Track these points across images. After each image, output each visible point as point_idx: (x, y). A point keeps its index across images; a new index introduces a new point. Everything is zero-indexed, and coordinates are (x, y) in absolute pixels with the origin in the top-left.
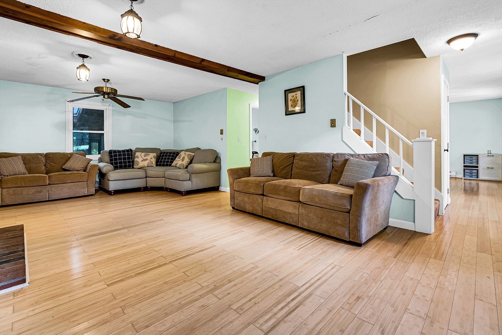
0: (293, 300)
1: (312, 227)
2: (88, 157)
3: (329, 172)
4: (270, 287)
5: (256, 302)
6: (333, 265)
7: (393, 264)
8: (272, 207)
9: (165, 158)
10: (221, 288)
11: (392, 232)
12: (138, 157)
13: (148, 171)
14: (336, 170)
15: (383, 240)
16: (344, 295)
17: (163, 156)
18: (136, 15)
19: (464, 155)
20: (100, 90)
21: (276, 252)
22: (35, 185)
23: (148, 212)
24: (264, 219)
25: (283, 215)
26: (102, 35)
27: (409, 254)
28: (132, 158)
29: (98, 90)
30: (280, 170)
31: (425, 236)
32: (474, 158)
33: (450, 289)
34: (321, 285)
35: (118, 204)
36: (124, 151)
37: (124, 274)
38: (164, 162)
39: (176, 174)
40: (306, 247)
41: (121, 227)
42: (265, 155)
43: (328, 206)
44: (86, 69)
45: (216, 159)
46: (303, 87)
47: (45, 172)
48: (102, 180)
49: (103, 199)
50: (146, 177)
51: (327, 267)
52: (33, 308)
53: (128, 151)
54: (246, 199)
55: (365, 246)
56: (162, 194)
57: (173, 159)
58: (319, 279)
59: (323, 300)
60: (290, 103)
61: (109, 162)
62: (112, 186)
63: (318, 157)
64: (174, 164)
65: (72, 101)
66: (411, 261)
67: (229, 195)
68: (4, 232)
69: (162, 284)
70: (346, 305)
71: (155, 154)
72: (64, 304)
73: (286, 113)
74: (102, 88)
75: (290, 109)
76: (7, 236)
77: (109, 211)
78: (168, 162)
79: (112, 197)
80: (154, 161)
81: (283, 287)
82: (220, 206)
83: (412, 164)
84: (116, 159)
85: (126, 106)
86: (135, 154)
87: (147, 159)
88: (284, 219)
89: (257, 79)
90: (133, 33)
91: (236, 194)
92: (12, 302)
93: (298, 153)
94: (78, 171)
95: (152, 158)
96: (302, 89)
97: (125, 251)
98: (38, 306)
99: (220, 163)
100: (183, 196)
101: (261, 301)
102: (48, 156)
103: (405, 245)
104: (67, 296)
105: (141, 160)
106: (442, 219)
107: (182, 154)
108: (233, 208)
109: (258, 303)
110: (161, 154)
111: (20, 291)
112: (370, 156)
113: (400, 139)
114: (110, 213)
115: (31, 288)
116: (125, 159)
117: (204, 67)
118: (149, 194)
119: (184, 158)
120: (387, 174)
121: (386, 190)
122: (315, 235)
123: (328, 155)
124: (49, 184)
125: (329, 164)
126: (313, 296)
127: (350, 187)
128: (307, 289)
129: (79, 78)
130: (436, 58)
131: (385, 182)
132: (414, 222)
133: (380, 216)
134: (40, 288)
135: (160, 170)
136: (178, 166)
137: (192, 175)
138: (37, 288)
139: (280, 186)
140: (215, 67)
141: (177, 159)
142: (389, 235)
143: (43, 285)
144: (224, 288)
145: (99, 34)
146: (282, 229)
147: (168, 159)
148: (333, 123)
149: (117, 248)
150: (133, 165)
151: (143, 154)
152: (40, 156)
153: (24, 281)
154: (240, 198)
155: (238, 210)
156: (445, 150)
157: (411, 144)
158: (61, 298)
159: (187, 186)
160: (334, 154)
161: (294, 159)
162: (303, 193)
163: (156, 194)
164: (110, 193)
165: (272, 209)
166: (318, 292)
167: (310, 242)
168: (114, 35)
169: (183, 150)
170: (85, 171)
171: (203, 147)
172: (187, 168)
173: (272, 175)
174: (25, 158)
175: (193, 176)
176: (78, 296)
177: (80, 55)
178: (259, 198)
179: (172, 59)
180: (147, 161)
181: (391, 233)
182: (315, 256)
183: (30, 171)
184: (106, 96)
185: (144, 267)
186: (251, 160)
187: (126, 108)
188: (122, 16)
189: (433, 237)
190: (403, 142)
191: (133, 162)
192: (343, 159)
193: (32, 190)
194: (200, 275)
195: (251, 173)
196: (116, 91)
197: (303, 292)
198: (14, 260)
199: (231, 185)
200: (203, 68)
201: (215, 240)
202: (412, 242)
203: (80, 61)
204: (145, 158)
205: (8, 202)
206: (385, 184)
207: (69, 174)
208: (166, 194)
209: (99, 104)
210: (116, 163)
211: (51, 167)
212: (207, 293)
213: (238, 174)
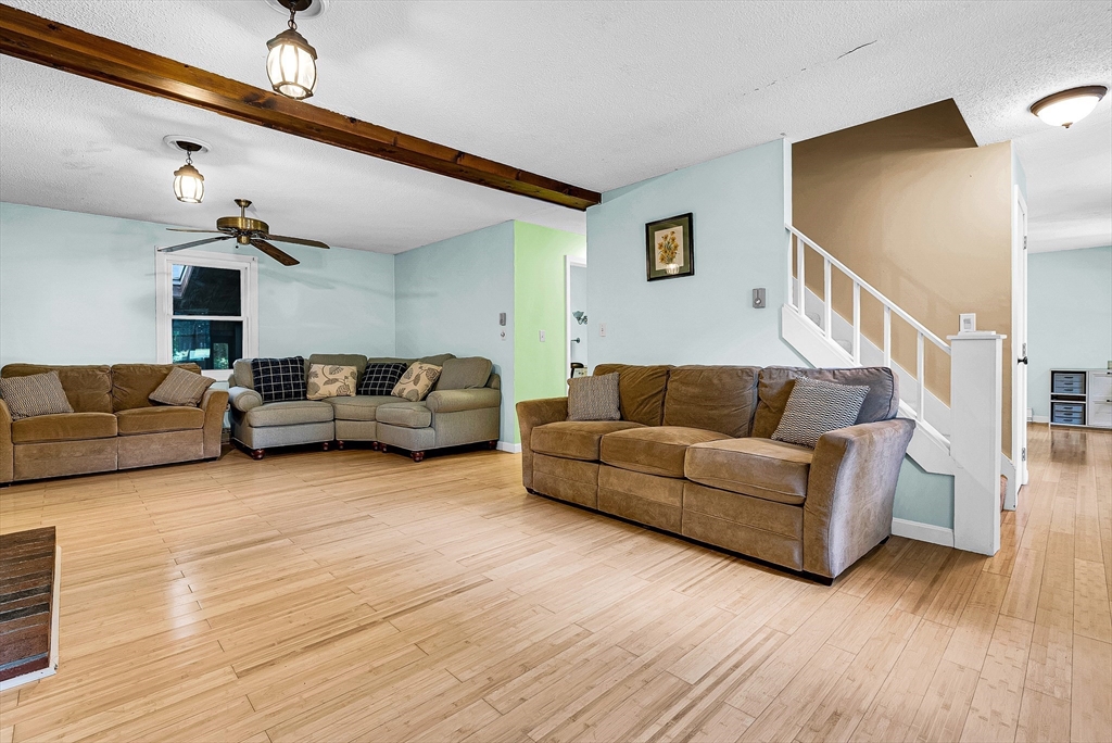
0: (677, 718)
1: (712, 538)
2: (205, 373)
3: (749, 410)
4: (620, 684)
5: (589, 723)
6: (769, 631)
7: (910, 631)
8: (620, 490)
9: (377, 377)
10: (504, 685)
11: (900, 549)
12: (316, 376)
13: (338, 406)
14: (768, 406)
15: (882, 568)
16: (800, 706)
17: (372, 372)
18: (302, 42)
19: (1053, 373)
20: (230, 225)
21: (632, 597)
22: (86, 436)
23: (336, 498)
24: (602, 518)
25: (645, 507)
26: (227, 94)
27: (946, 605)
28: (302, 376)
29: (225, 225)
30: (636, 405)
31: (981, 559)
32: (1077, 378)
33: (1058, 694)
34: (745, 680)
35: (272, 479)
36: (284, 362)
37: (277, 648)
38: (375, 385)
39: (400, 413)
40: (701, 584)
41: (276, 533)
42: (602, 370)
43: (752, 490)
44: (195, 175)
45: (491, 379)
46: (690, 216)
47: (110, 407)
48: (237, 425)
49: (238, 467)
50: (334, 420)
51: (753, 636)
52: (60, 732)
53: (293, 361)
54: (559, 471)
55: (839, 584)
56: (370, 458)
57: (394, 381)
58: (736, 666)
59: (749, 721)
60: (658, 253)
61: (253, 386)
62: (259, 439)
63: (724, 376)
64: (395, 390)
65: (171, 249)
66: (953, 623)
67: (518, 460)
68: (10, 545)
69: (366, 673)
70: (807, 733)
71: (354, 369)
72: (131, 721)
73: (649, 275)
74: (235, 219)
75: (659, 266)
76: (15, 555)
77: (251, 496)
78: (382, 385)
79: (260, 465)
80: (352, 383)
81: (651, 684)
82: (500, 485)
83: (948, 400)
84: (267, 380)
85: (288, 261)
86: (309, 368)
87: (337, 380)
88: (647, 518)
89: (583, 198)
90: (295, 84)
91: (537, 459)
92: (11, 715)
93: (678, 365)
94: (183, 405)
95: (346, 376)
96: (687, 220)
97: (282, 590)
98: (72, 727)
99: (499, 388)
100: (416, 461)
101: (600, 720)
102: (117, 372)
103: (935, 581)
104: (143, 701)
105: (323, 381)
106: (1013, 520)
107: (415, 369)
108: (530, 490)
109: (594, 725)
110: (368, 367)
111: (34, 687)
112: (848, 373)
113: (919, 335)
114: (252, 499)
115: (61, 681)
116: (286, 378)
117: (462, 171)
118: (341, 456)
119: (417, 378)
120: (889, 416)
121: (886, 453)
122: (720, 556)
123: (747, 371)
124: (119, 435)
125: (750, 393)
126: (725, 709)
127: (802, 445)
128: (710, 689)
129: (179, 195)
130: (1001, 146)
131: (887, 435)
132: (952, 527)
133: (873, 513)
134: (81, 680)
135: (366, 404)
136: (405, 394)
137: (438, 415)
138: (74, 680)
139: (637, 441)
140: (487, 170)
141: (402, 379)
142: (894, 557)
143: (87, 673)
144: (510, 686)
145: (222, 92)
146: (642, 540)
147: (384, 378)
148: (759, 299)
149: (264, 584)
150: (305, 394)
151: (328, 368)
152: (98, 372)
153: (45, 663)
154: (544, 469)
155: (541, 495)
156: (1019, 361)
157: (946, 345)
158: (128, 706)
159: (424, 439)
160: (763, 370)
161: (667, 380)
162: (692, 458)
163: (355, 456)
164: (252, 454)
165: (618, 493)
166: (737, 700)
167: (709, 572)
168: (255, 95)
169: (417, 360)
170: (198, 405)
171: (460, 353)
172: (424, 399)
173: (618, 416)
174: (66, 376)
175: (439, 418)
176: (167, 702)
177: (181, 144)
178: (590, 470)
179: (390, 152)
180: (338, 384)
181: (897, 552)
182: (723, 606)
183: (77, 406)
184: (244, 239)
185: (324, 631)
186: (569, 382)
187: (289, 264)
188: (270, 44)
189: (997, 563)
190: (927, 341)
191: (305, 385)
192: (783, 381)
193: (80, 448)
194: (455, 653)
195: (570, 411)
196: (265, 226)
197: (701, 698)
198: (25, 612)
199: (525, 439)
200: (460, 174)
201: (490, 567)
202: (950, 575)
203: (182, 156)
204: (331, 377)
205: (27, 474)
206: (885, 440)
207: (163, 412)
208: (379, 456)
209: (231, 256)
210: (268, 389)
211: (125, 396)
212: (472, 697)
213: (540, 413)
